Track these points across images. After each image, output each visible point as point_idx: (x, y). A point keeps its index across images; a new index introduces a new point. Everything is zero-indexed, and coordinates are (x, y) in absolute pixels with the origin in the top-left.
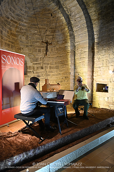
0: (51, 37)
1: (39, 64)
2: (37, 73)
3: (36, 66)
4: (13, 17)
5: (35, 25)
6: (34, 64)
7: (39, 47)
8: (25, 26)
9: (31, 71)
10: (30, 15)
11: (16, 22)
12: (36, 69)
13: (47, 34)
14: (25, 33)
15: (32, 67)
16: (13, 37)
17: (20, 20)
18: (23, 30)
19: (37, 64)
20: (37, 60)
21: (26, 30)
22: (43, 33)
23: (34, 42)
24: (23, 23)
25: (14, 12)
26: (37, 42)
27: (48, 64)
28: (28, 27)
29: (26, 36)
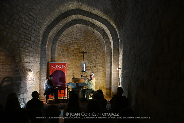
0: (99, 45)
1: (94, 64)
2: (92, 70)
3: (91, 65)
4: (73, 40)
5: (88, 40)
6: (90, 64)
7: (93, 53)
8: (83, 42)
9: (88, 69)
10: (83, 36)
11: (76, 42)
12: (91, 67)
13: (97, 43)
14: (84, 46)
15: (89, 67)
16: (76, 50)
17: (78, 40)
18: (82, 45)
19: (92, 64)
20: (92, 62)
21: (84, 44)
22: (94, 43)
23: (90, 50)
24: (80, 41)
25: (72, 38)
26: (92, 50)
27: (98, 64)
28: (85, 42)
29: (85, 48)
